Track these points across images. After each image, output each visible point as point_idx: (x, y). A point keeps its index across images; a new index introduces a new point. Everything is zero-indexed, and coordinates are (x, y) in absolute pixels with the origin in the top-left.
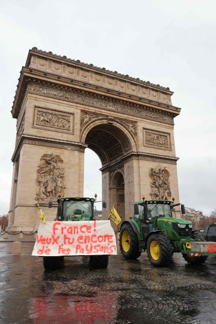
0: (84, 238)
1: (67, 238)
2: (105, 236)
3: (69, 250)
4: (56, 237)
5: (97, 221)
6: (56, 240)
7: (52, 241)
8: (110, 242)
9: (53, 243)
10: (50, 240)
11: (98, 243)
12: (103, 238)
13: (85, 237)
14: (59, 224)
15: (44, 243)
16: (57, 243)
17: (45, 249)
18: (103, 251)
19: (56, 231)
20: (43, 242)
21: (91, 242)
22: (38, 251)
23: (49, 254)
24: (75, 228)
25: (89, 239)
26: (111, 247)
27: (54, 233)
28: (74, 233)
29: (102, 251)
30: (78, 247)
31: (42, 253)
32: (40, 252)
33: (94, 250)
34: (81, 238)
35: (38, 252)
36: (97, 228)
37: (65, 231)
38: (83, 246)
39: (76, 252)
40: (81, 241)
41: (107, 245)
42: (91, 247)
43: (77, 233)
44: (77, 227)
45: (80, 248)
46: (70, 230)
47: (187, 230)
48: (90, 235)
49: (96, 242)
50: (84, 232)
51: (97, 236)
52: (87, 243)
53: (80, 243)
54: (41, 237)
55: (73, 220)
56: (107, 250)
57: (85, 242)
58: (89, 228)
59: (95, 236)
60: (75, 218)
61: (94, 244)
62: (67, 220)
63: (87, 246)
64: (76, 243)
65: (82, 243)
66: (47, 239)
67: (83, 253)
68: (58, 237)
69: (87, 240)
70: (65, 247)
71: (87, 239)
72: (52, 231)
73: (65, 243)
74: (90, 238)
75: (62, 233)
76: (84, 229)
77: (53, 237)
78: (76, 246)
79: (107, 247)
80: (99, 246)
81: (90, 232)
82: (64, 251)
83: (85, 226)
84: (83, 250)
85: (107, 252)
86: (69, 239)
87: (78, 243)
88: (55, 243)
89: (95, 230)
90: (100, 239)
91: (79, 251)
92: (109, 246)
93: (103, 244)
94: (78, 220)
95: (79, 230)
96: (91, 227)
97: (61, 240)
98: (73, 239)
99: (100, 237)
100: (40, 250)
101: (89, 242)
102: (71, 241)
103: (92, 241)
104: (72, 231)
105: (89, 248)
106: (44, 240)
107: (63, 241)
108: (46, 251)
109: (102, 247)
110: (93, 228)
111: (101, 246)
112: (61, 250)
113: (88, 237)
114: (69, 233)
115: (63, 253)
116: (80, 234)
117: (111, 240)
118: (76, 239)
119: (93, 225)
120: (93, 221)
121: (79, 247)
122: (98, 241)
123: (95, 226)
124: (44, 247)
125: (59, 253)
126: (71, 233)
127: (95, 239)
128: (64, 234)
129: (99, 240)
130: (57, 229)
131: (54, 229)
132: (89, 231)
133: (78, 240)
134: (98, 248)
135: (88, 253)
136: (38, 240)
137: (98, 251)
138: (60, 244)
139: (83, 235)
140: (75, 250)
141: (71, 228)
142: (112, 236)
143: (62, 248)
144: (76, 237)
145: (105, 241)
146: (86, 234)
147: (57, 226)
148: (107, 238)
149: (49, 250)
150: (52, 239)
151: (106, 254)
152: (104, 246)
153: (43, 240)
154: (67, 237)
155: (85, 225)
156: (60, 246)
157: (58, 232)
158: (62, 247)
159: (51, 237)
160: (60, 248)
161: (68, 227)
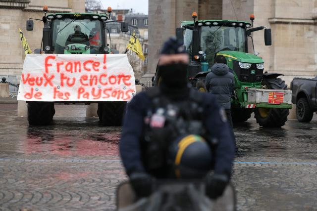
0: (89, 78)
1: (65, 78)
2: (120, 76)
3: (68, 94)
4: (49, 76)
5: (108, 55)
6: (49, 81)
7: (44, 81)
8: (126, 84)
9: (45, 85)
10: (41, 79)
11: (109, 86)
12: (117, 78)
13: (91, 76)
14: (53, 58)
15: (33, 85)
16: (51, 85)
17: (35, 92)
18: (117, 96)
19: (49, 68)
20: (31, 83)
21: (99, 84)
22: (24, 94)
23: (40, 99)
24: (76, 64)
25: (96, 80)
26: (127, 92)
27: (47, 71)
28: (76, 71)
29: (115, 96)
30: (80, 91)
31: (31, 98)
32: (27, 96)
33: (103, 95)
34: (84, 78)
35: (25, 96)
36: (108, 65)
37: (62, 68)
38: (88, 89)
39: (79, 97)
40: (85, 82)
41: (122, 89)
42: (100, 91)
43: (80, 71)
44: (79, 63)
45: (83, 91)
46: (69, 67)
47: (253, 72)
48: (98, 74)
49: (106, 84)
50: (89, 70)
51: (108, 76)
52: (94, 86)
53: (83, 84)
54: (29, 75)
55: (72, 53)
56: (121, 95)
57: (91, 84)
58: (95, 64)
59: (105, 75)
60: (76, 49)
61: (103, 88)
62: (62, 53)
63: (94, 89)
64: (78, 85)
65: (87, 85)
66: (37, 78)
67: (88, 98)
68: (53, 77)
69: (94, 82)
70: (63, 90)
71: (93, 80)
72: (44, 68)
73: (62, 84)
74: (98, 78)
75: (58, 71)
76: (89, 66)
77: (45, 75)
78: (77, 90)
79: (123, 92)
80: (110, 89)
81: (98, 70)
82: (61, 95)
83: (91, 61)
84: (87, 94)
85: (122, 98)
86: (69, 79)
87: (80, 85)
88: (48, 85)
89: (105, 68)
90: (113, 80)
91: (82, 95)
92: (125, 91)
93: (116, 87)
94: (81, 53)
95: (82, 67)
96: (99, 63)
97: (57, 81)
98: (74, 79)
99: (113, 77)
100: (28, 94)
101: (96, 84)
102: (71, 82)
103: (101, 83)
104: (71, 68)
105: (96, 92)
106: (32, 80)
107: (59, 81)
108: (36, 95)
109: (115, 92)
110: (102, 65)
111: (113, 89)
112: (57, 94)
113: (95, 77)
114: (67, 70)
115: (60, 98)
116: (84, 72)
117: (127, 82)
118: (78, 79)
119: (103, 61)
120: (102, 55)
121: (81, 91)
122: (109, 83)
123: (105, 62)
124: (32, 89)
125: (55, 98)
126: (71, 70)
127: (104, 80)
128: (60, 72)
129: (110, 82)
130: (51, 65)
131: (47, 65)
132: (96, 68)
133: (81, 81)
134: (109, 93)
135: (94, 99)
136: (24, 80)
137: (109, 96)
138: (55, 86)
139: (89, 74)
140: (76, 94)
141: (70, 63)
142: (129, 77)
143: (58, 92)
144: (78, 76)
145: (119, 83)
146: (93, 73)
147: (50, 61)
148: (122, 78)
149: (41, 94)
150: (44, 78)
151: (121, 100)
152: (118, 90)
153: (31, 81)
154: (65, 76)
155: (90, 59)
156: (55, 89)
157: (52, 69)
158: (57, 90)
159: (42, 76)
160: (55, 91)
161: (66, 63)
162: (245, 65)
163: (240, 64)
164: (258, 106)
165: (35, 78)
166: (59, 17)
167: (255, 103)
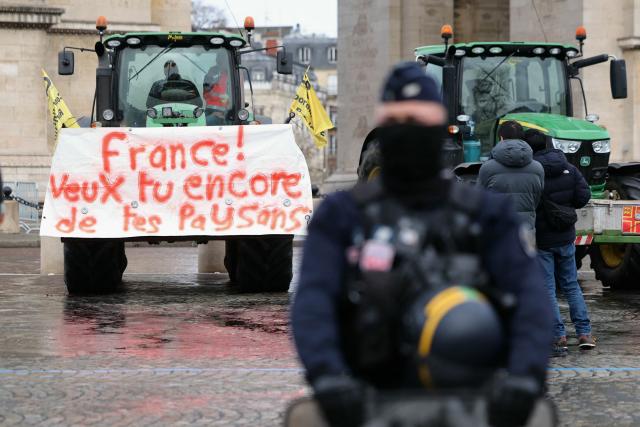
0: (204, 182)
1: (150, 183)
2: (276, 177)
3: (156, 219)
4: (112, 179)
5: (246, 128)
6: (112, 190)
7: (101, 191)
8: (290, 194)
9: (104, 199)
10: (95, 187)
11: (251, 199)
12: (270, 182)
13: (209, 178)
14: (122, 136)
15: (75, 199)
16: (118, 199)
17: (80, 217)
18: (270, 222)
19: (112, 160)
20: (71, 195)
21: (227, 194)
22: (56, 222)
23: (93, 231)
24: (174, 149)
25: (222, 185)
26: (293, 213)
27: (107, 168)
28: (173, 167)
29: (264, 223)
30: (185, 212)
31: (72, 229)
32: (64, 227)
33: (237, 220)
34: (194, 181)
35: (58, 226)
36: (246, 150)
37: (143, 160)
38: (203, 208)
39: (182, 227)
40: (194, 191)
41: (281, 207)
42: (230, 211)
43: (183, 165)
44: (180, 147)
45: (192, 213)
46: (158, 158)
47: (585, 161)
48: (225, 172)
49: (245, 194)
50: (205, 163)
51: (250, 175)
52: (216, 200)
53: (191, 197)
54: (66, 178)
55: (165, 125)
56: (279, 221)
57: (210, 196)
58: (220, 149)
59: (240, 175)
60: (174, 116)
61: (238, 203)
62: (142, 124)
63: (215, 208)
64: (179, 198)
65: (200, 198)
66: (85, 184)
67: (203, 229)
68: (121, 180)
69: (216, 190)
70: (145, 210)
71: (216, 186)
72: (99, 160)
73: (143, 198)
74: (226, 182)
75: (133, 166)
76: (205, 153)
77: (103, 178)
78: (178, 209)
79: (283, 213)
80: (254, 207)
81: (224, 163)
82: (140, 221)
83: (209, 143)
84: (202, 219)
85: (283, 226)
86: (158, 185)
87: (185, 199)
88: (111, 198)
89: (240, 157)
90: (260, 186)
91: (188, 222)
92: (288, 210)
93: (267, 201)
94: (185, 125)
95: (188, 157)
96: (226, 147)
97: (129, 190)
98: (170, 186)
99: (259, 178)
100: (65, 222)
101: (221, 195)
102: (163, 191)
103: (232, 192)
104: (164, 158)
105: (222, 215)
106: (74, 188)
107: (136, 192)
108: (83, 224)
109: (266, 213)
110: (234, 151)
111: (261, 208)
112: (131, 219)
113: (219, 178)
114: (154, 165)
115: (138, 229)
116: (192, 169)
117: (293, 189)
118: (179, 185)
119: (236, 141)
120: (234, 129)
121: (188, 211)
122: (250, 192)
123: (240, 144)
124: (74, 211)
125: (126, 229)
126: (162, 165)
127: (241, 186)
128: (138, 169)
129: (253, 189)
130: (116, 153)
131: (107, 154)
132: (221, 158)
133: (186, 188)
134: (252, 215)
135: (218, 230)
136: (54, 190)
137: (251, 223)
138: (127, 201)
139: (203, 172)
140: (176, 218)
141: (160, 149)
142: (297, 177)
143: (134, 215)
144: (179, 177)
145: (274, 192)
146: (213, 169)
147: (114, 144)
148: (281, 180)
149: (94, 221)
150: (101, 185)
151: (279, 231)
152: (271, 209)
153: (70, 190)
154: (148, 178)
155: (206, 139)
156: (127, 209)
157: (119, 164)
158: (132, 211)
159: (97, 179)
160: (127, 214)
161: (150, 149)
162: (566, 144)
163: (555, 143)
164: (598, 239)
165: (81, 184)
166: (133, 41)
167: (592, 234)
